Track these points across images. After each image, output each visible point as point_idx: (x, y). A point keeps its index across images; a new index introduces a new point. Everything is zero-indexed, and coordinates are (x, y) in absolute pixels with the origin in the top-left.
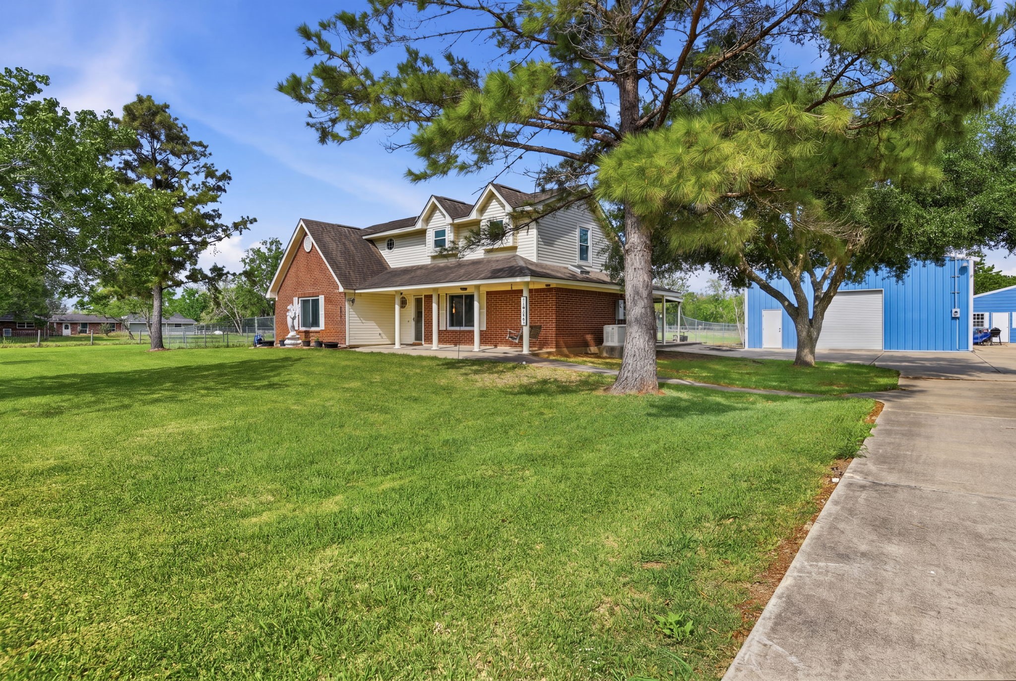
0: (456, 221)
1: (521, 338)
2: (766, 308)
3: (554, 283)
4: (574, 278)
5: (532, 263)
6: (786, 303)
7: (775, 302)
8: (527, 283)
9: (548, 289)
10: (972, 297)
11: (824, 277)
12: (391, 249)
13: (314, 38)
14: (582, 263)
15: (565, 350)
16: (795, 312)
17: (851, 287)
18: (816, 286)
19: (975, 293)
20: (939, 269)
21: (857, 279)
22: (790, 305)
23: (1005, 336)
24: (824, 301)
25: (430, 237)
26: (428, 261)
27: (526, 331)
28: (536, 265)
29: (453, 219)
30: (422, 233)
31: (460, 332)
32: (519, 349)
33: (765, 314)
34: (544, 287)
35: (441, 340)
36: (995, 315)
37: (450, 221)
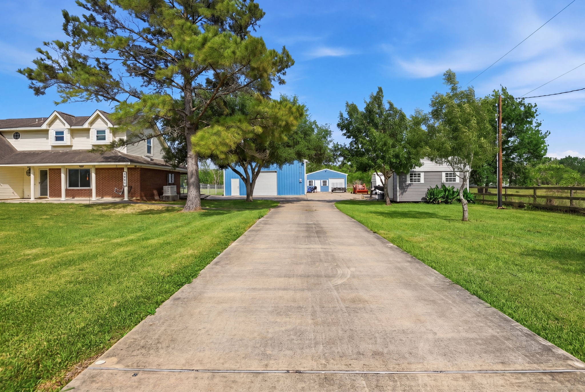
0: (72, 127)
1: (123, 192)
2: (233, 178)
3: (138, 165)
4: (148, 163)
5: (125, 154)
6: (242, 177)
7: (237, 175)
8: (127, 165)
9: (135, 168)
10: (306, 175)
11: (256, 167)
12: (17, 138)
13: (45, 54)
14: (149, 155)
15: (144, 198)
16: (246, 180)
17: (266, 170)
18: (253, 170)
19: (306, 173)
20: (293, 165)
21: (267, 167)
22: (244, 177)
23: (319, 189)
24: (255, 175)
25: (52, 134)
26: (49, 148)
27: (126, 189)
28: (127, 155)
29: (71, 126)
30: (46, 132)
31: (78, 190)
32: (122, 198)
33: (233, 181)
34: (133, 167)
35: (67, 195)
36: (316, 181)
37: (69, 127)
